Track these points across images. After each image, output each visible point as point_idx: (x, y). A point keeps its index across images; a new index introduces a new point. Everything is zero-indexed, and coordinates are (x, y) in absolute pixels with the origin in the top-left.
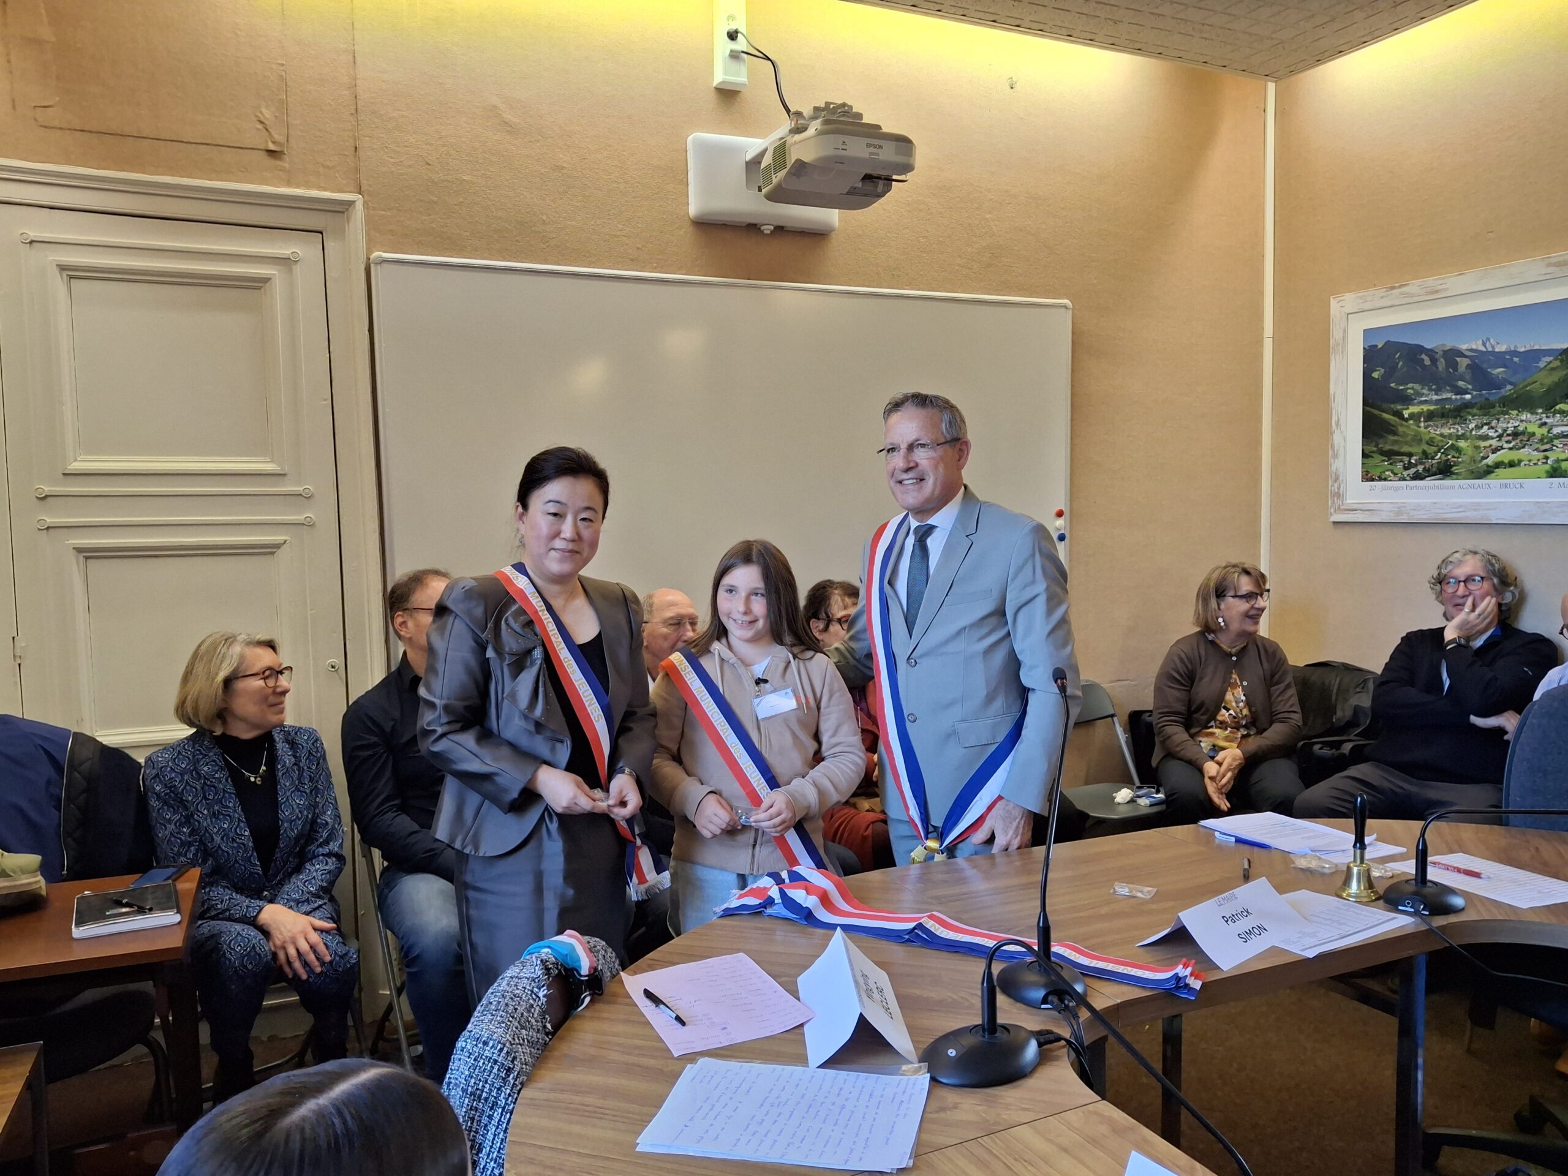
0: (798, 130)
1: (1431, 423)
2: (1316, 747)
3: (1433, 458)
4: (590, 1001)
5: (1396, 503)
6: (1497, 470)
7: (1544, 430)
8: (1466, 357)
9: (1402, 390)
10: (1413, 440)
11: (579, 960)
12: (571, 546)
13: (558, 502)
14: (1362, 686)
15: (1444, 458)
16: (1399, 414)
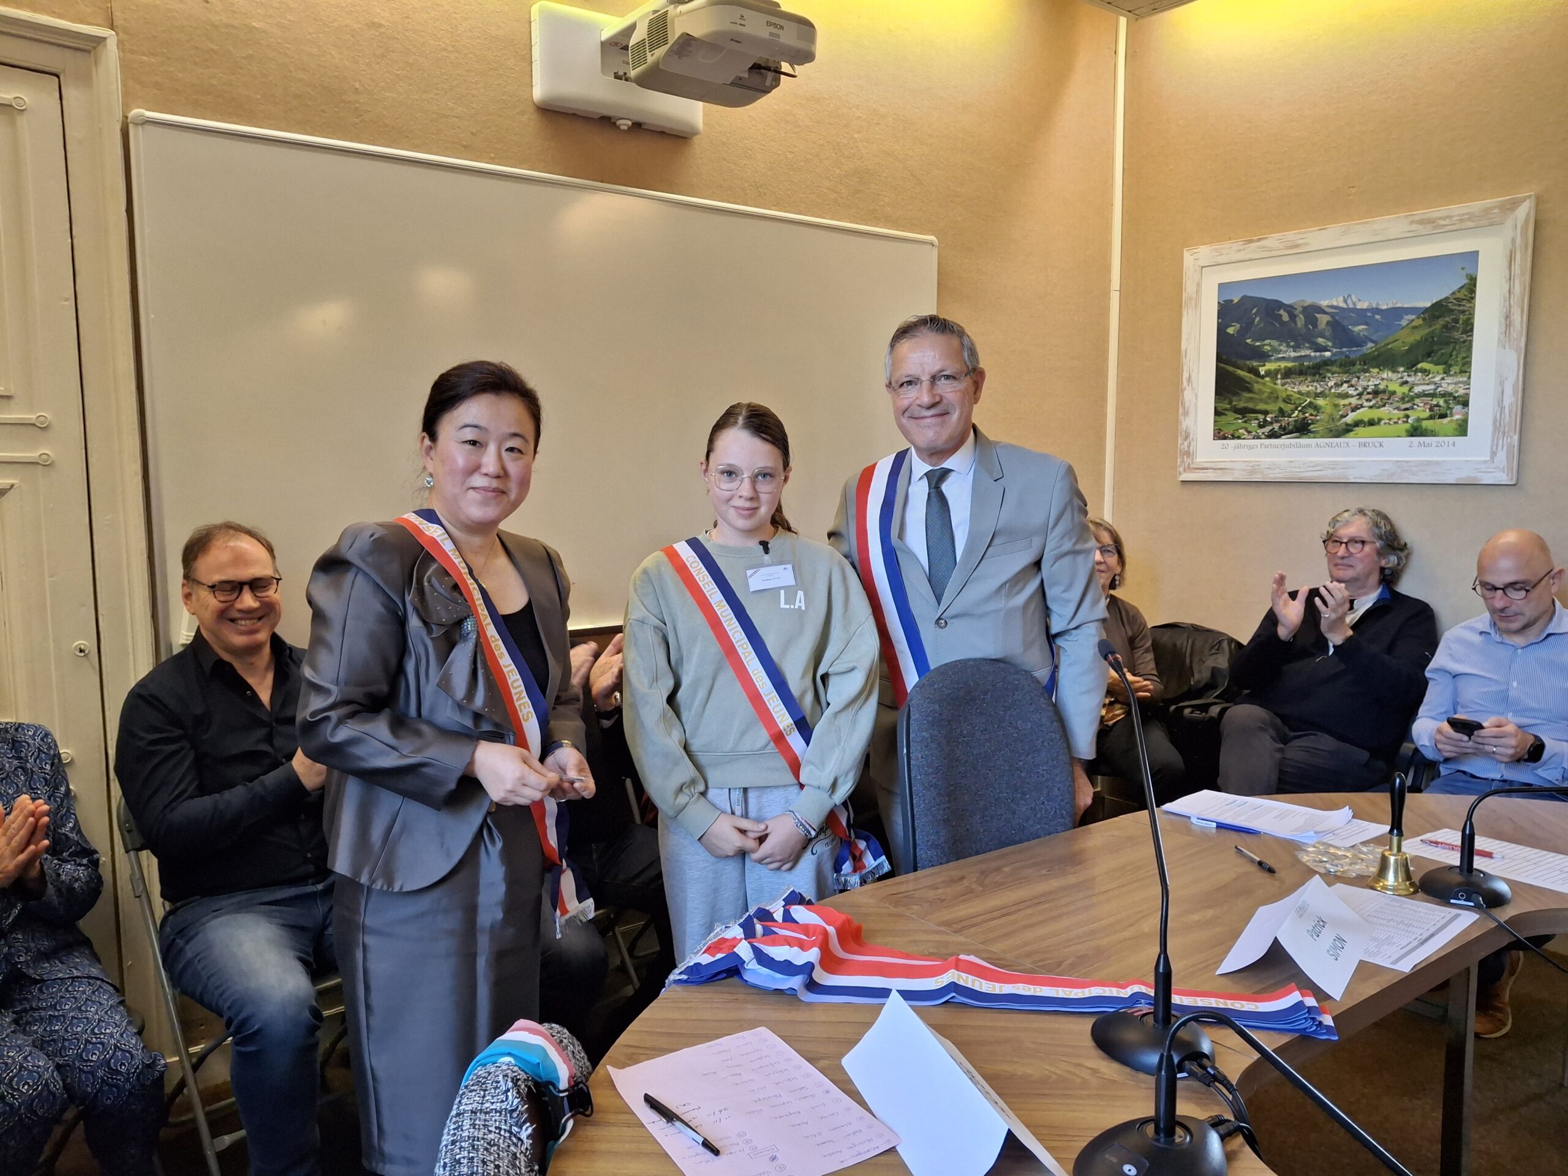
0: (680, 1)
1: (1289, 380)
2: (1187, 711)
3: (1289, 416)
4: (573, 1127)
5: (1250, 462)
6: (1356, 428)
7: (1405, 389)
8: (1325, 313)
9: (1258, 346)
10: (1269, 398)
11: (554, 1070)
12: (495, 484)
13: (476, 427)
14: (1217, 647)
15: (1301, 416)
16: (1255, 372)
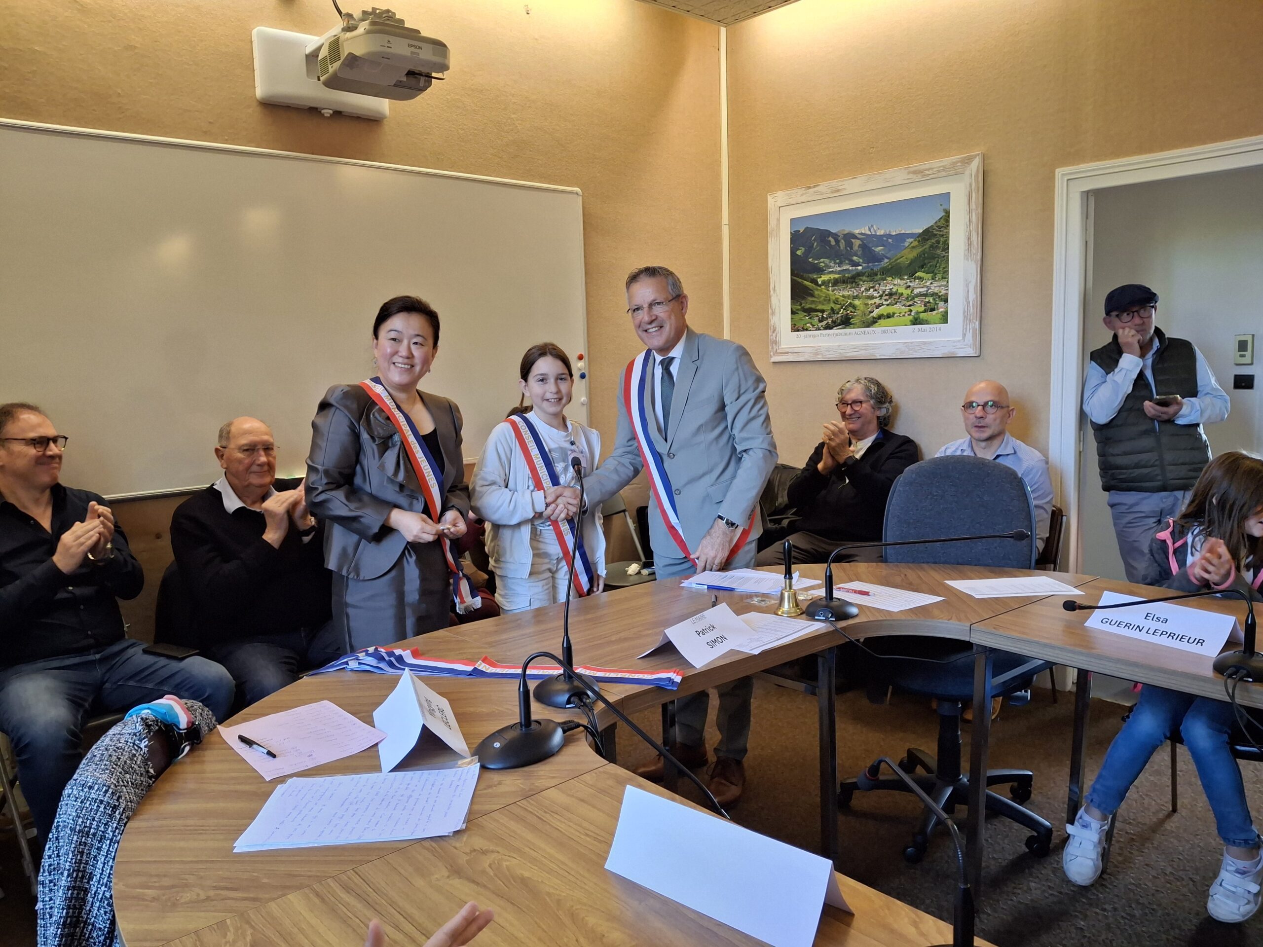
0: (349, 29)
1: (836, 287)
3: (838, 314)
4: (189, 750)
6: (879, 320)
7: (909, 291)
8: (858, 238)
9: (816, 263)
10: (825, 300)
11: (177, 717)
13: (396, 331)
15: (845, 313)
16: (815, 282)
